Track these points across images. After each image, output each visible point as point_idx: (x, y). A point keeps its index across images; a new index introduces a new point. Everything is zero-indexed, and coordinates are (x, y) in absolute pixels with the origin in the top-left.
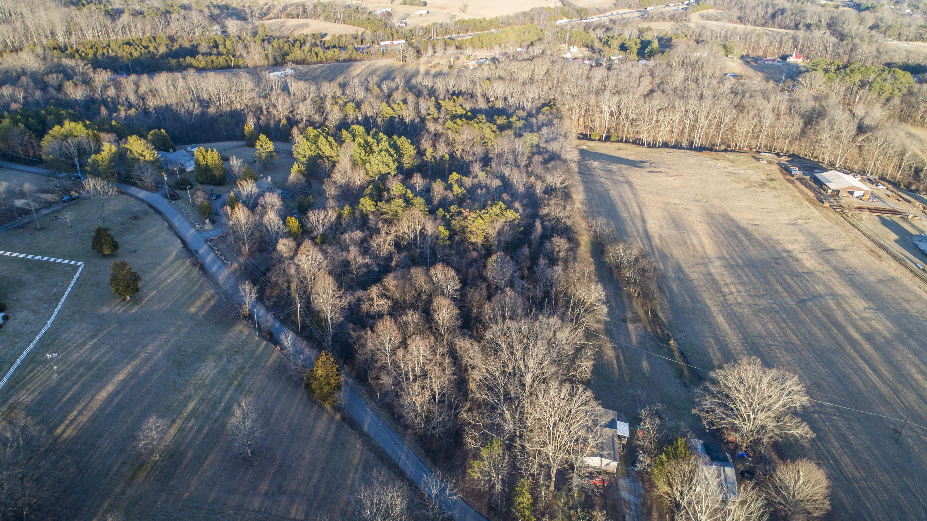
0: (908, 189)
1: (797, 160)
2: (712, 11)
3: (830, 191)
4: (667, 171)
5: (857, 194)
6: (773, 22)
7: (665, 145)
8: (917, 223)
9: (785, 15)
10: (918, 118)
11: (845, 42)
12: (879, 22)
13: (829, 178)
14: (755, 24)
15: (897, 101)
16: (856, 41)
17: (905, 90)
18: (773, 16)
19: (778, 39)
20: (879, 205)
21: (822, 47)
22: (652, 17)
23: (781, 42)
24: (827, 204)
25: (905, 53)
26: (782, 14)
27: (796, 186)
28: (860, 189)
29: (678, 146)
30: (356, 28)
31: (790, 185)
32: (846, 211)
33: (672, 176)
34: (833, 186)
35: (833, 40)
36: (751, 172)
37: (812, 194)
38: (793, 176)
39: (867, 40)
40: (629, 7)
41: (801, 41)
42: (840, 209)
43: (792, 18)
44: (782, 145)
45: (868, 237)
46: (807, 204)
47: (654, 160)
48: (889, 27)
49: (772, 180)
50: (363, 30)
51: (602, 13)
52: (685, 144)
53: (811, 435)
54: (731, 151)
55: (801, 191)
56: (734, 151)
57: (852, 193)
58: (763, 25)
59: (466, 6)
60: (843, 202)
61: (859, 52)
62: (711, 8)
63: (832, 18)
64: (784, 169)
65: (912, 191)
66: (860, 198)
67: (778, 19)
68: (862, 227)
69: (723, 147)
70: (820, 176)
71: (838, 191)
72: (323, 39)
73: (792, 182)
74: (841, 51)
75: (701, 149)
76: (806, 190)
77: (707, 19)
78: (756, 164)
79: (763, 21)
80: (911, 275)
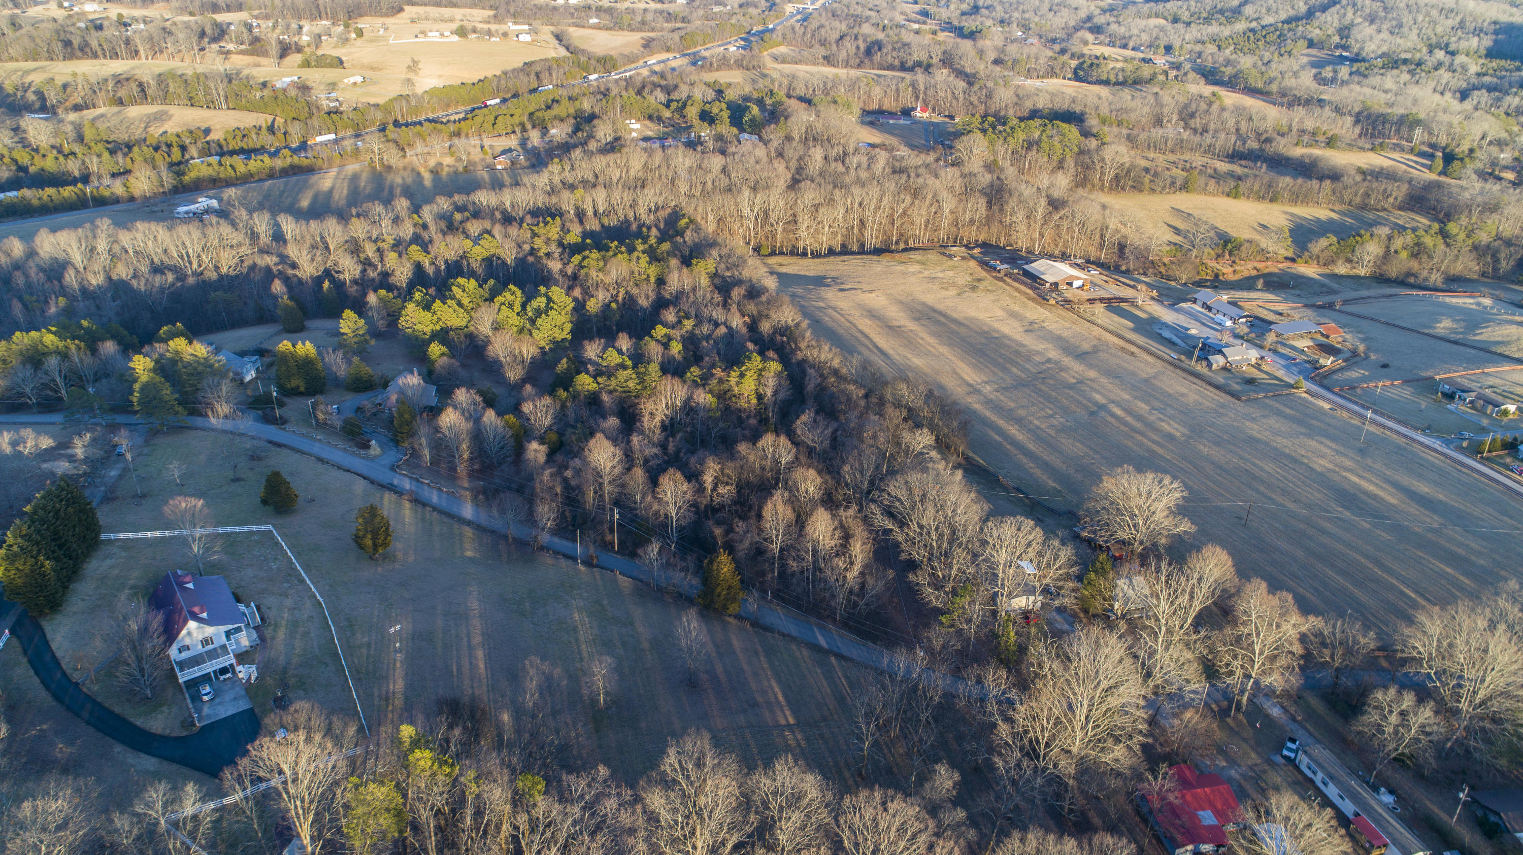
0: (1117, 269)
1: (991, 251)
2: (783, 49)
3: (1048, 285)
4: (859, 286)
5: (1077, 284)
6: (871, 61)
7: (831, 252)
8: (1148, 308)
9: (885, 51)
10: (1096, 181)
11: (976, 87)
12: (1002, 56)
13: (1042, 269)
14: (847, 64)
15: (1070, 163)
16: (990, 84)
17: (1076, 149)
18: (868, 52)
19: (894, 87)
20: (1103, 294)
21: (949, 95)
22: (711, 64)
23: (898, 90)
24: (1052, 302)
25: (1048, 97)
26: (880, 49)
27: (1008, 284)
28: (1079, 278)
29: (845, 251)
30: (255, 115)
31: (1001, 284)
32: (1076, 306)
33: (870, 291)
34: (1049, 278)
35: (961, 84)
36: (951, 273)
37: (1030, 292)
38: (999, 271)
39: (1002, 84)
40: (668, 50)
41: (922, 87)
42: (1067, 303)
43: (895, 54)
44: (971, 234)
45: (1111, 332)
46: (1031, 304)
47: (833, 274)
48: (1015, 62)
49: (979, 280)
50: (270, 118)
51: (633, 62)
52: (855, 248)
53: (1193, 529)
54: (911, 249)
55: (1016, 289)
56: (915, 249)
57: (1070, 284)
58: (859, 66)
59: (415, 62)
60: (1068, 295)
61: (996, 99)
62: (780, 44)
63: (945, 53)
64: (984, 264)
65: (1122, 272)
66: (1081, 288)
67: (877, 57)
68: (1100, 322)
69: (902, 246)
70: (1030, 267)
71: (1056, 284)
72: (208, 139)
73: (1000, 279)
74: (974, 99)
75: (878, 252)
76: (1022, 288)
77: (783, 62)
78: (950, 263)
79: (858, 61)
80: (1171, 368)
